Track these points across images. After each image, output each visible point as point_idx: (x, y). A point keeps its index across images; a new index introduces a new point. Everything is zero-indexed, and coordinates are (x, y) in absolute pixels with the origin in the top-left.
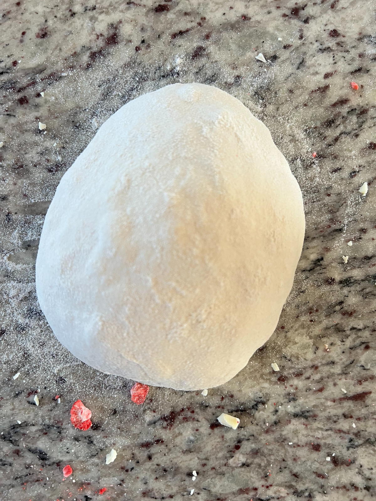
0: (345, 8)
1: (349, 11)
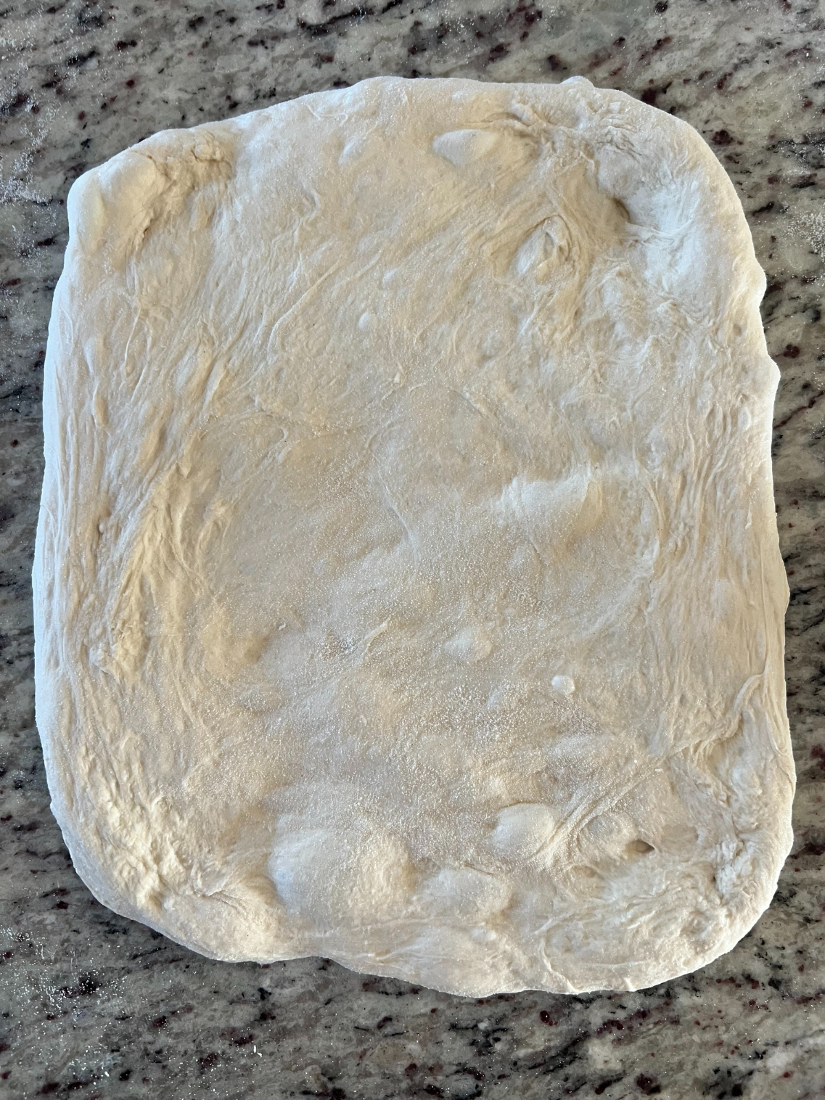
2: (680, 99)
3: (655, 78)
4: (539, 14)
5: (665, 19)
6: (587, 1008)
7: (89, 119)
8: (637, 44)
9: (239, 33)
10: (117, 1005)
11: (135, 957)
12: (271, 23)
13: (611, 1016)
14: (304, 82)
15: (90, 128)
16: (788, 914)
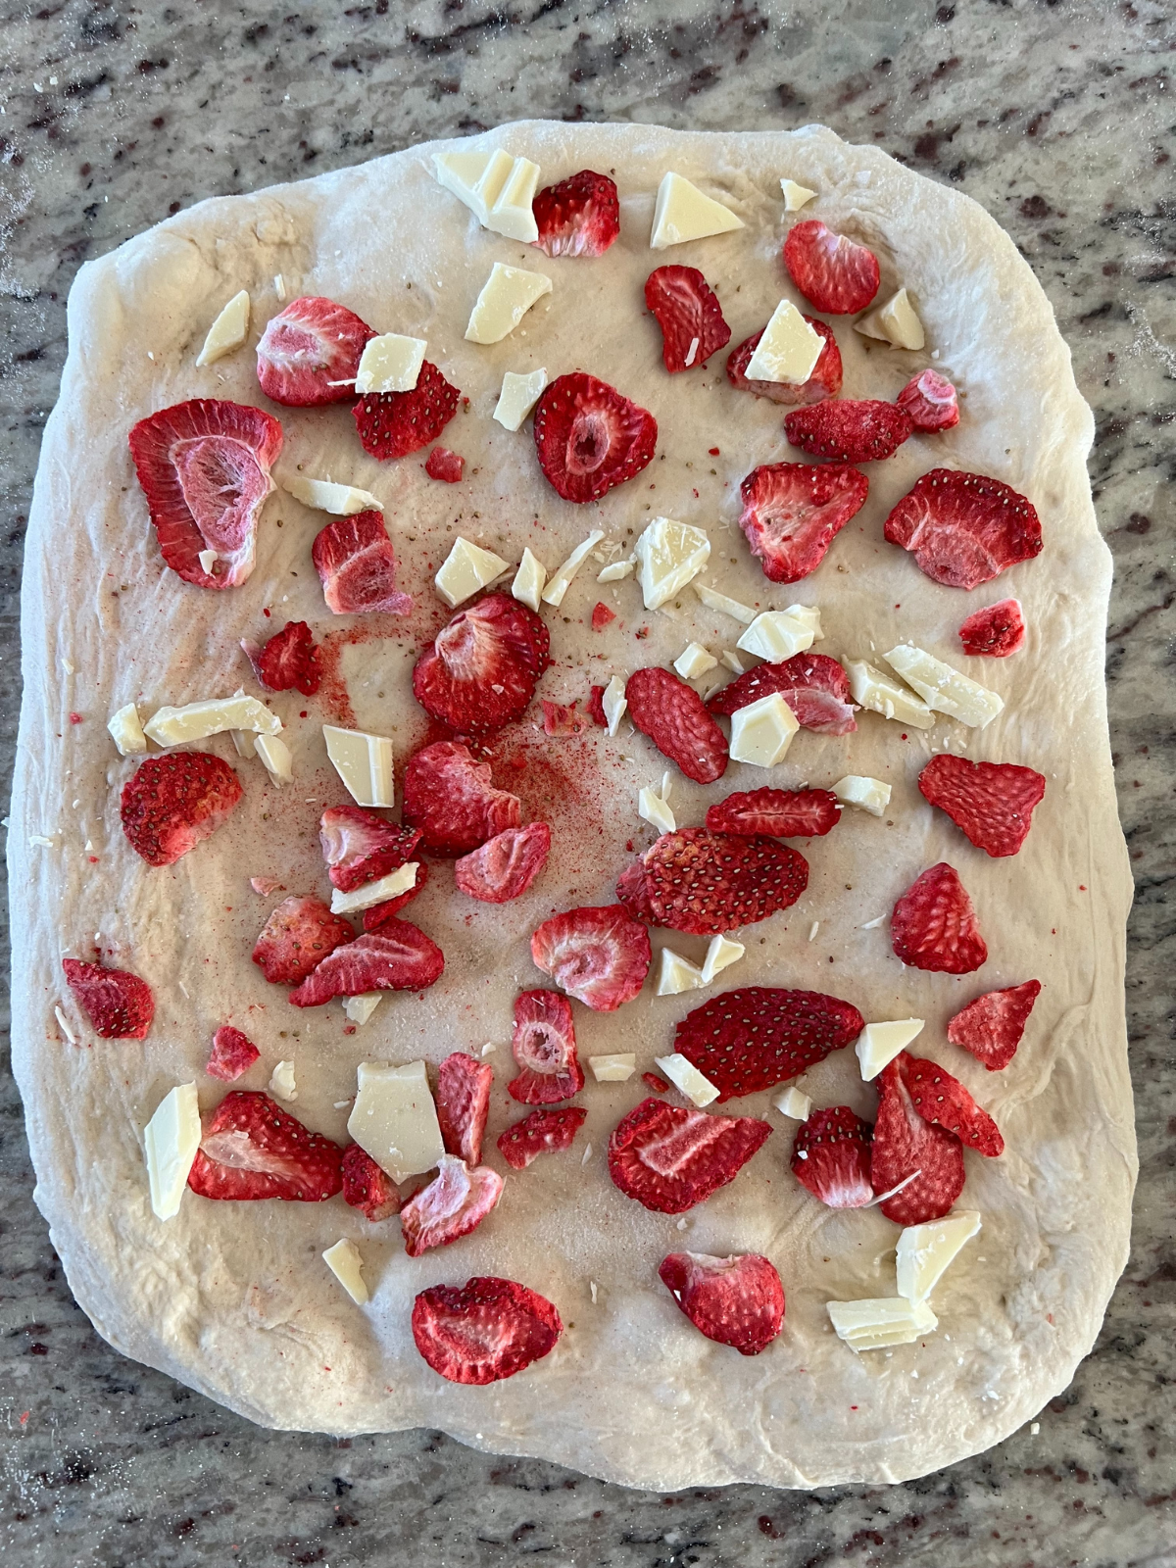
0: (1069, 135)
1: (1078, 142)
2: (973, 151)
3: (935, 119)
4: (764, 24)
5: (950, 32)
6: (830, 1511)
7: (96, 174)
8: (909, 68)
9: (320, 49)
10: (120, 1501)
11: (148, 1429)
12: (366, 35)
13: (866, 1525)
14: (416, 122)
15: (98, 188)
16: (1133, 1371)
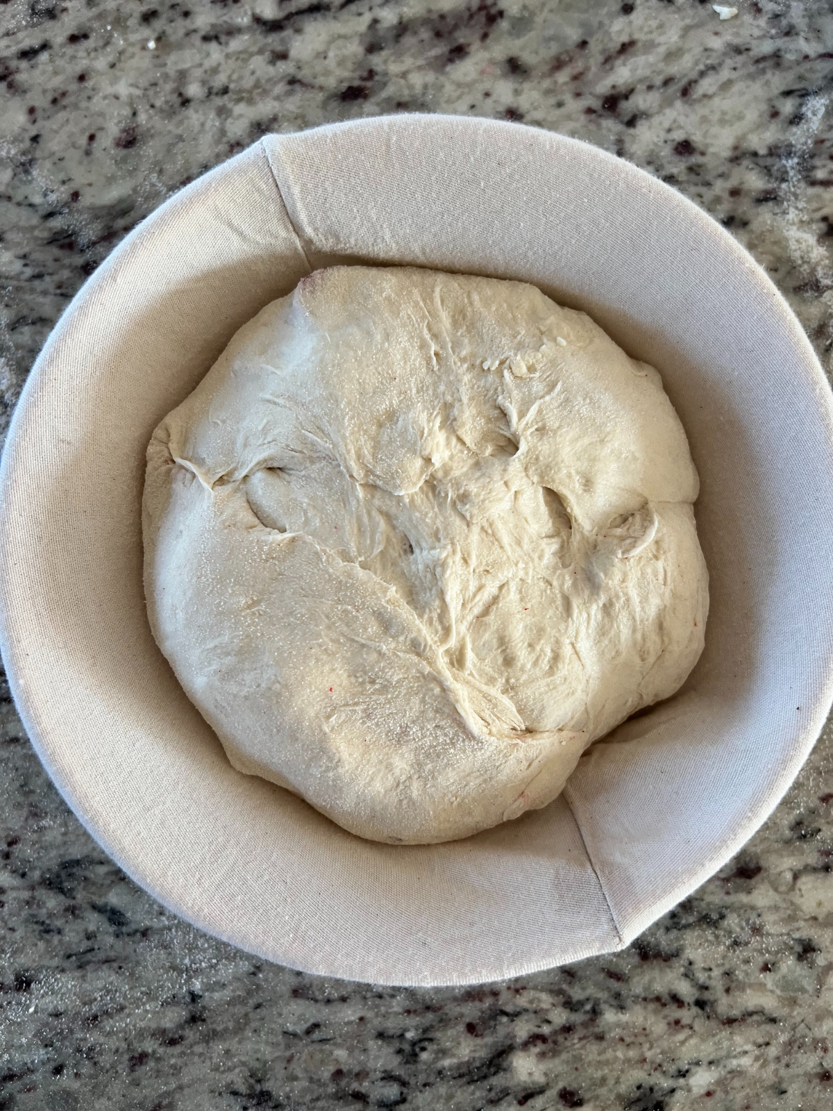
2: (642, 107)
3: (617, 84)
4: (501, 14)
5: (631, 22)
6: (513, 1021)
7: (39, 114)
8: (600, 47)
9: (193, 27)
10: (50, 1002)
11: (69, 956)
12: (225, 18)
13: (536, 1030)
14: (258, 81)
15: (40, 123)
16: (717, 937)
